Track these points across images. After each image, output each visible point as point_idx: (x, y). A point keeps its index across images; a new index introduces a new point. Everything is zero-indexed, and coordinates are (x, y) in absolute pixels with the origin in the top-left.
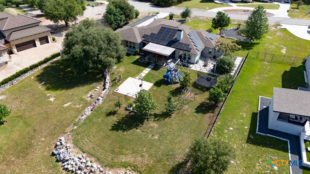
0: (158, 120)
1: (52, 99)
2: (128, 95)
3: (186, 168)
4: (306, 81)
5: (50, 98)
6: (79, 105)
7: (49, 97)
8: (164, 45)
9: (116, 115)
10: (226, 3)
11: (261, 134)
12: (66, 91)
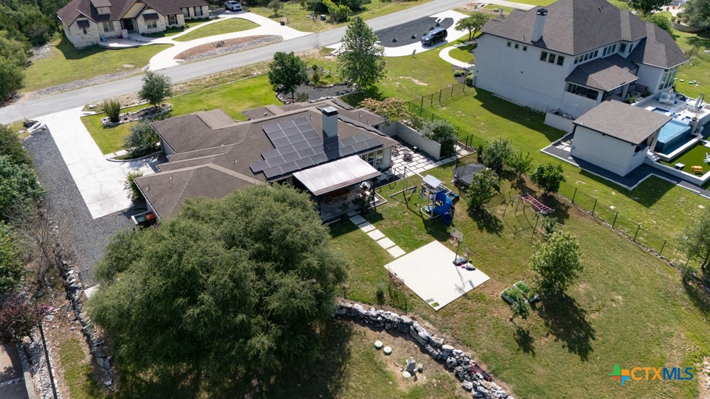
2: (465, 291)
9: (532, 336)
11: (634, 187)
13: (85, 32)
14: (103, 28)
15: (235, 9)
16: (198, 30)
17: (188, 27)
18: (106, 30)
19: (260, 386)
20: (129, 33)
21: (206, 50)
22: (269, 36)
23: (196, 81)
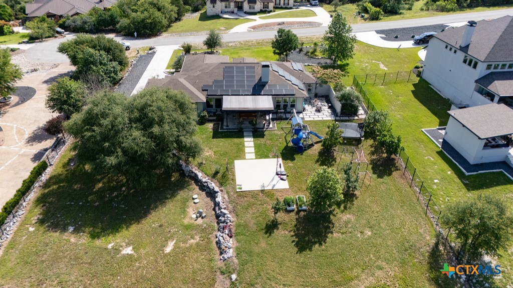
0: (345, 208)
1: (129, 251)
2: (266, 189)
3: (443, 254)
4: (444, 97)
5: (120, 251)
6: (192, 238)
7: (117, 250)
8: (248, 95)
9: (280, 226)
10: (241, 16)
11: (472, 173)
12: (140, 225)
13: (214, 7)
14: (224, 6)
15: (313, 4)
16: (278, 14)
17: (274, 11)
18: (226, 7)
19: (124, 191)
20: (238, 10)
21: (270, 26)
22: (315, 23)
23: (247, 42)
